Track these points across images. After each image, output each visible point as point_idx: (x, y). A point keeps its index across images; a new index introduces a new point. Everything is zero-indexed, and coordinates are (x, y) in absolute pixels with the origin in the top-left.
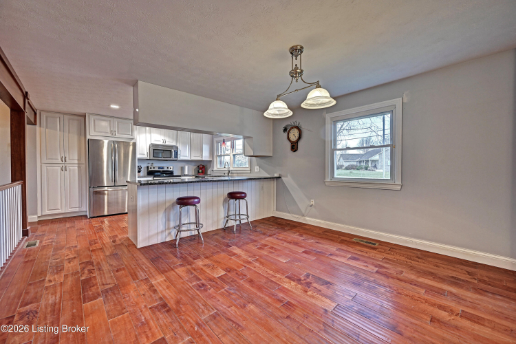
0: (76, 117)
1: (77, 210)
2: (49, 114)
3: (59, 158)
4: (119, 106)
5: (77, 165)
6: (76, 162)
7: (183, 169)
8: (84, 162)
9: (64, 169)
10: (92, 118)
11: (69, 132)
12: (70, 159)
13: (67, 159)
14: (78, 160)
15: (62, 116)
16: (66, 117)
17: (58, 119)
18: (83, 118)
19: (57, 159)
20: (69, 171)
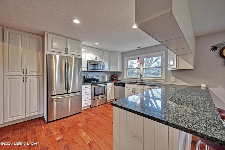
0: (36, 36)
1: (36, 113)
2: (12, 31)
3: (21, 70)
4: (80, 21)
5: (36, 76)
6: (36, 73)
7: (103, 77)
8: (42, 74)
9: (25, 80)
10: (50, 36)
11: (30, 48)
12: (30, 72)
13: (28, 71)
14: (37, 72)
15: (23, 34)
16: (28, 35)
17: (20, 36)
18: (41, 38)
19: (19, 72)
20: (30, 82)
